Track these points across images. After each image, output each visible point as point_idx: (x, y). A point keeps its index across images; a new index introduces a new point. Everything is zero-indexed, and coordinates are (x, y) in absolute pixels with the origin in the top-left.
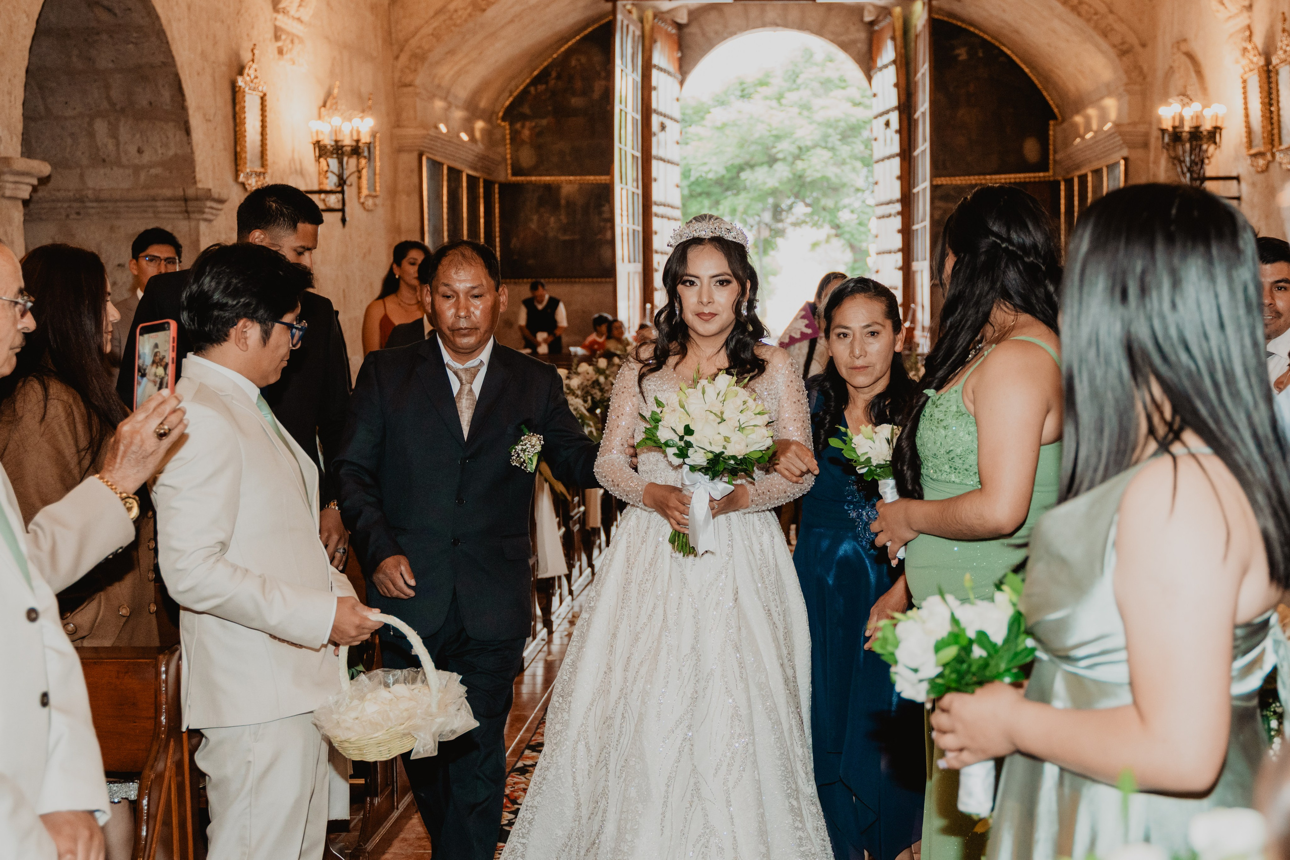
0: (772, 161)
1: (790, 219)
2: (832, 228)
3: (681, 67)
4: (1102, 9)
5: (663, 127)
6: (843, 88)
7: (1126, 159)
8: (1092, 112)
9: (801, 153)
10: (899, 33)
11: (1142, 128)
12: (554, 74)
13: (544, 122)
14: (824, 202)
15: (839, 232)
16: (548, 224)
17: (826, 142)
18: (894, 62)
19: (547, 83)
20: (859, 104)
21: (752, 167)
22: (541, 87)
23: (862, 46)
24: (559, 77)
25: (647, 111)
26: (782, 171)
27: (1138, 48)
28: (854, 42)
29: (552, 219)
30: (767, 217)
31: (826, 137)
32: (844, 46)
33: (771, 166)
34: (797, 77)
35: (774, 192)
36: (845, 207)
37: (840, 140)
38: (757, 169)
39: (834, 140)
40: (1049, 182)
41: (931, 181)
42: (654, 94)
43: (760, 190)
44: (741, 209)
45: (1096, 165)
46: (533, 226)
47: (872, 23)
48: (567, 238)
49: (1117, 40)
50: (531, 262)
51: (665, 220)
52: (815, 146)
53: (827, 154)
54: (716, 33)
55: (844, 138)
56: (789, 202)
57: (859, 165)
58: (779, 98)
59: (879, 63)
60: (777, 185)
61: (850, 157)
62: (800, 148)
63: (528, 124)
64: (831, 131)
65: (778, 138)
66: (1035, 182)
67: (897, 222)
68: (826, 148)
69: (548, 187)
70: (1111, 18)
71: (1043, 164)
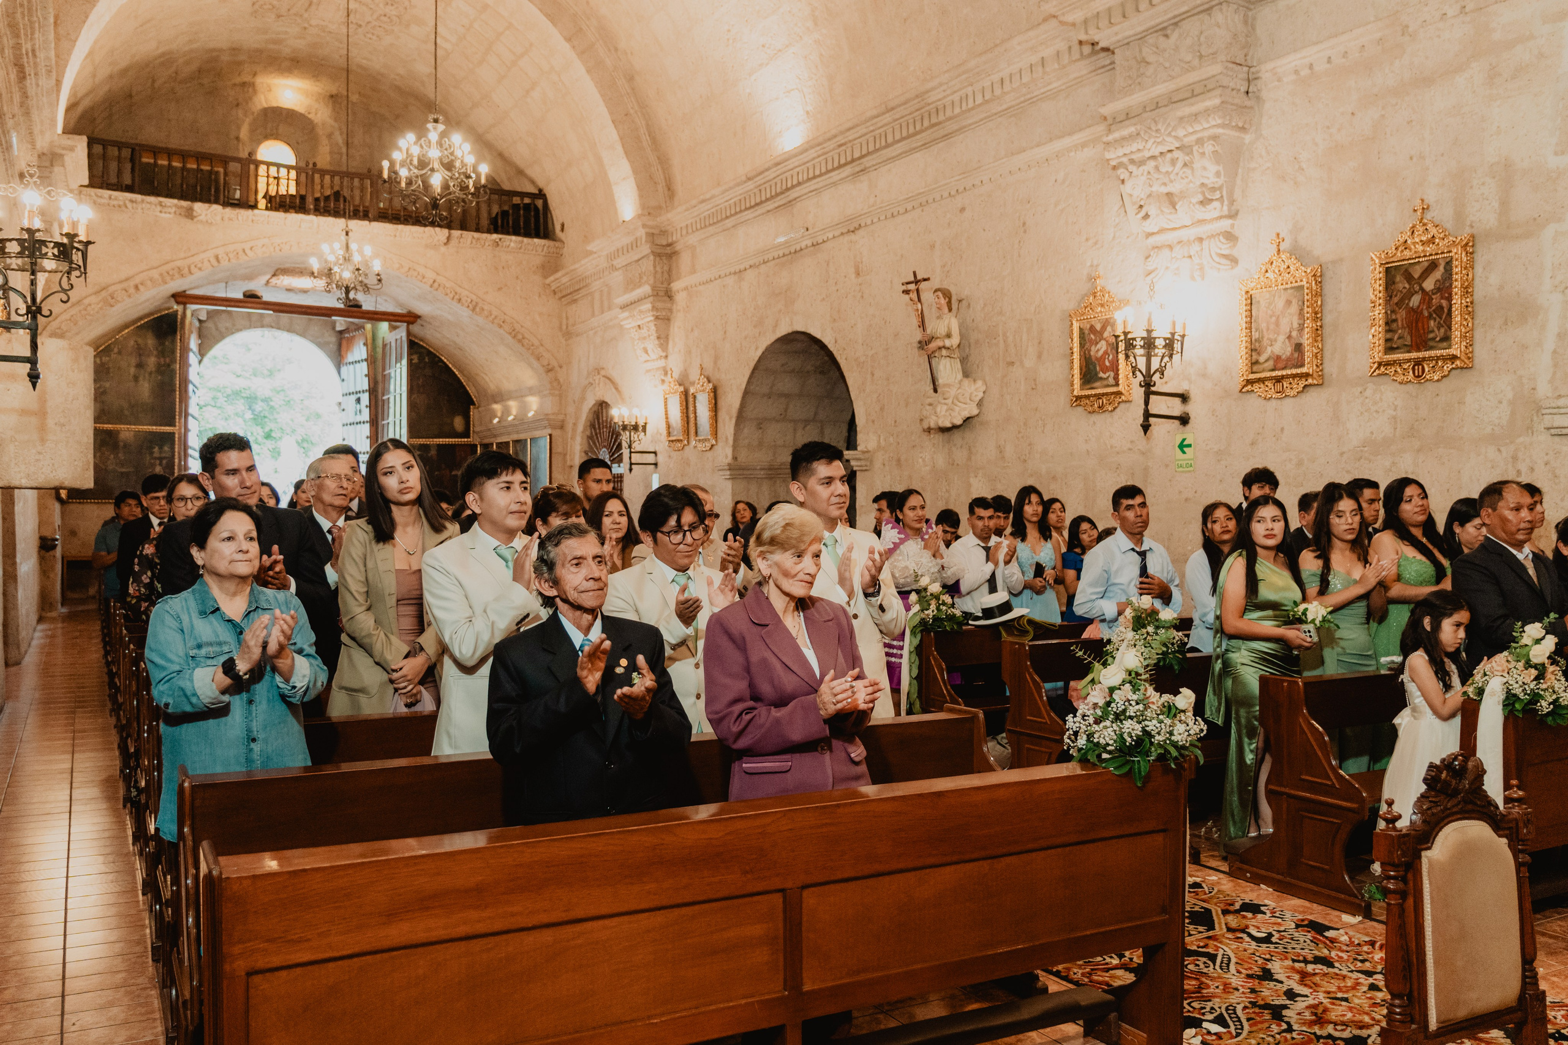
3: (200, 350)
4: (536, 343)
7: (551, 435)
8: (513, 405)
10: (369, 342)
11: (561, 417)
12: (116, 350)
18: (365, 360)
19: (109, 356)
23: (333, 347)
27: (558, 369)
28: (327, 343)
32: (320, 345)
40: (470, 444)
45: (517, 438)
47: (341, 332)
49: (545, 363)
54: (227, 329)
59: (350, 359)
66: (460, 444)
69: (109, 432)
70: (541, 349)
71: (466, 434)
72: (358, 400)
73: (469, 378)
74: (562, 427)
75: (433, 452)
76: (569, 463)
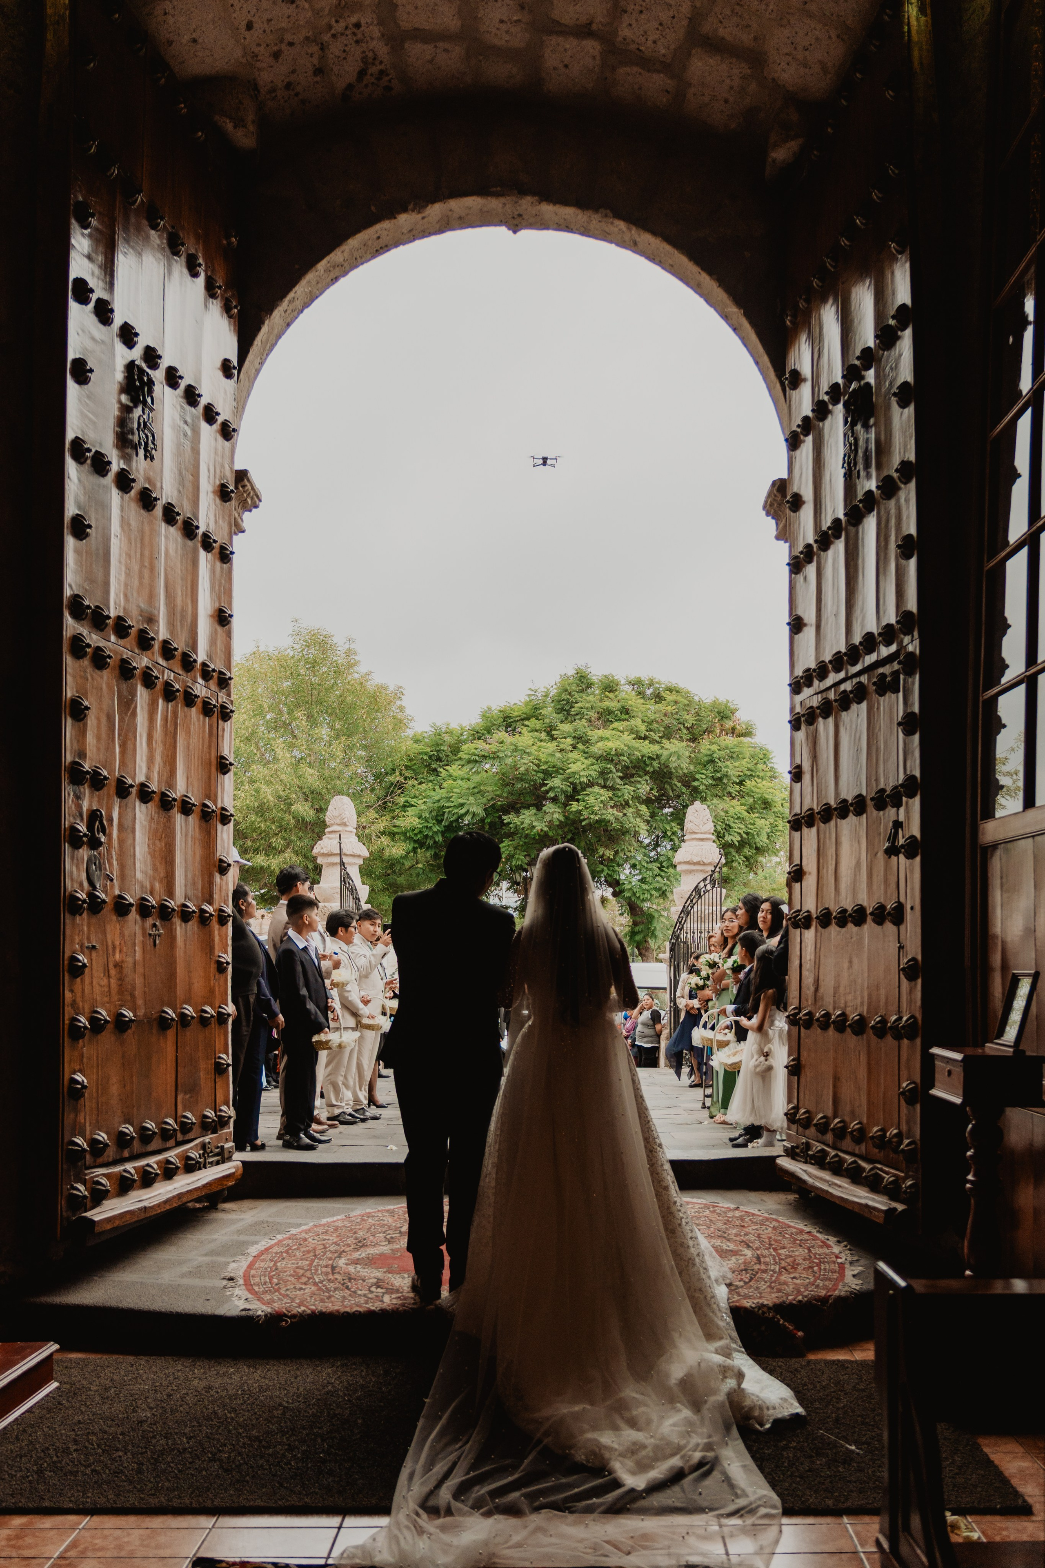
6: (625, 720)
9: (575, 792)
17: (605, 780)
20: (645, 738)
21: (517, 809)
26: (553, 812)
31: (603, 773)
33: (538, 807)
34: (572, 706)
37: (621, 778)
38: (522, 811)
39: (615, 776)
43: (527, 836)
52: (591, 784)
53: (606, 794)
55: (626, 776)
57: (642, 807)
58: (550, 729)
60: (546, 829)
61: (633, 798)
62: (574, 786)
64: (611, 766)
65: (548, 774)
68: (604, 787)
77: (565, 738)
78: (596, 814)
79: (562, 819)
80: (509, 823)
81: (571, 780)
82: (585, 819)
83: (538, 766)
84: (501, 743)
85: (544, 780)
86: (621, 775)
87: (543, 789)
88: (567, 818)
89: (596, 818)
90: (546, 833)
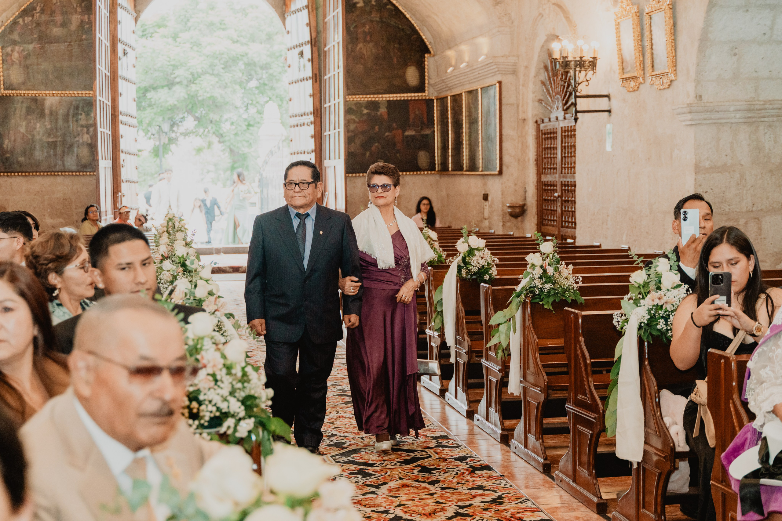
0: (171, 85)
1: (182, 129)
2: (217, 136)
3: (135, 6)
5: (125, 54)
6: (224, 29)
7: (500, 83)
8: (464, 48)
9: (194, 79)
11: (512, 60)
12: (38, 9)
13: (31, 47)
14: (211, 116)
15: (222, 140)
16: (35, 128)
17: (213, 70)
18: (307, 7)
19: (32, 15)
20: (237, 41)
21: (155, 89)
22: (28, 19)
24: (42, 11)
25: (114, 41)
26: (180, 92)
29: (38, 125)
30: (166, 127)
31: (212, 66)
33: (170, 89)
34: (188, 20)
35: (173, 109)
36: (227, 120)
37: (223, 68)
38: (159, 90)
39: (219, 68)
40: (425, 100)
41: (345, 98)
42: (119, 27)
43: (161, 107)
44: (147, 121)
45: (469, 88)
46: (23, 130)
48: (51, 140)
50: (21, 159)
51: (127, 127)
52: (204, 73)
53: (214, 80)
55: (226, 67)
56: (181, 116)
57: (237, 87)
58: (175, 37)
59: (293, 7)
60: (176, 103)
61: (231, 81)
62: (192, 74)
63: (17, 48)
64: (216, 61)
65: (175, 67)
66: (415, 100)
67: (311, 130)
68: (212, 74)
69: (34, 100)
71: (421, 88)
72: (301, 54)
73: (423, 22)
74: (514, 72)
75: (383, 110)
76: (521, 116)
77: (185, 43)
78: (208, 92)
79: (186, 96)
80: (150, 99)
81: (190, 70)
82: (200, 96)
83: (169, 62)
84: (144, 47)
85: (173, 70)
86: (223, 66)
87: (173, 76)
88: (188, 95)
89: (208, 95)
90: (175, 105)
